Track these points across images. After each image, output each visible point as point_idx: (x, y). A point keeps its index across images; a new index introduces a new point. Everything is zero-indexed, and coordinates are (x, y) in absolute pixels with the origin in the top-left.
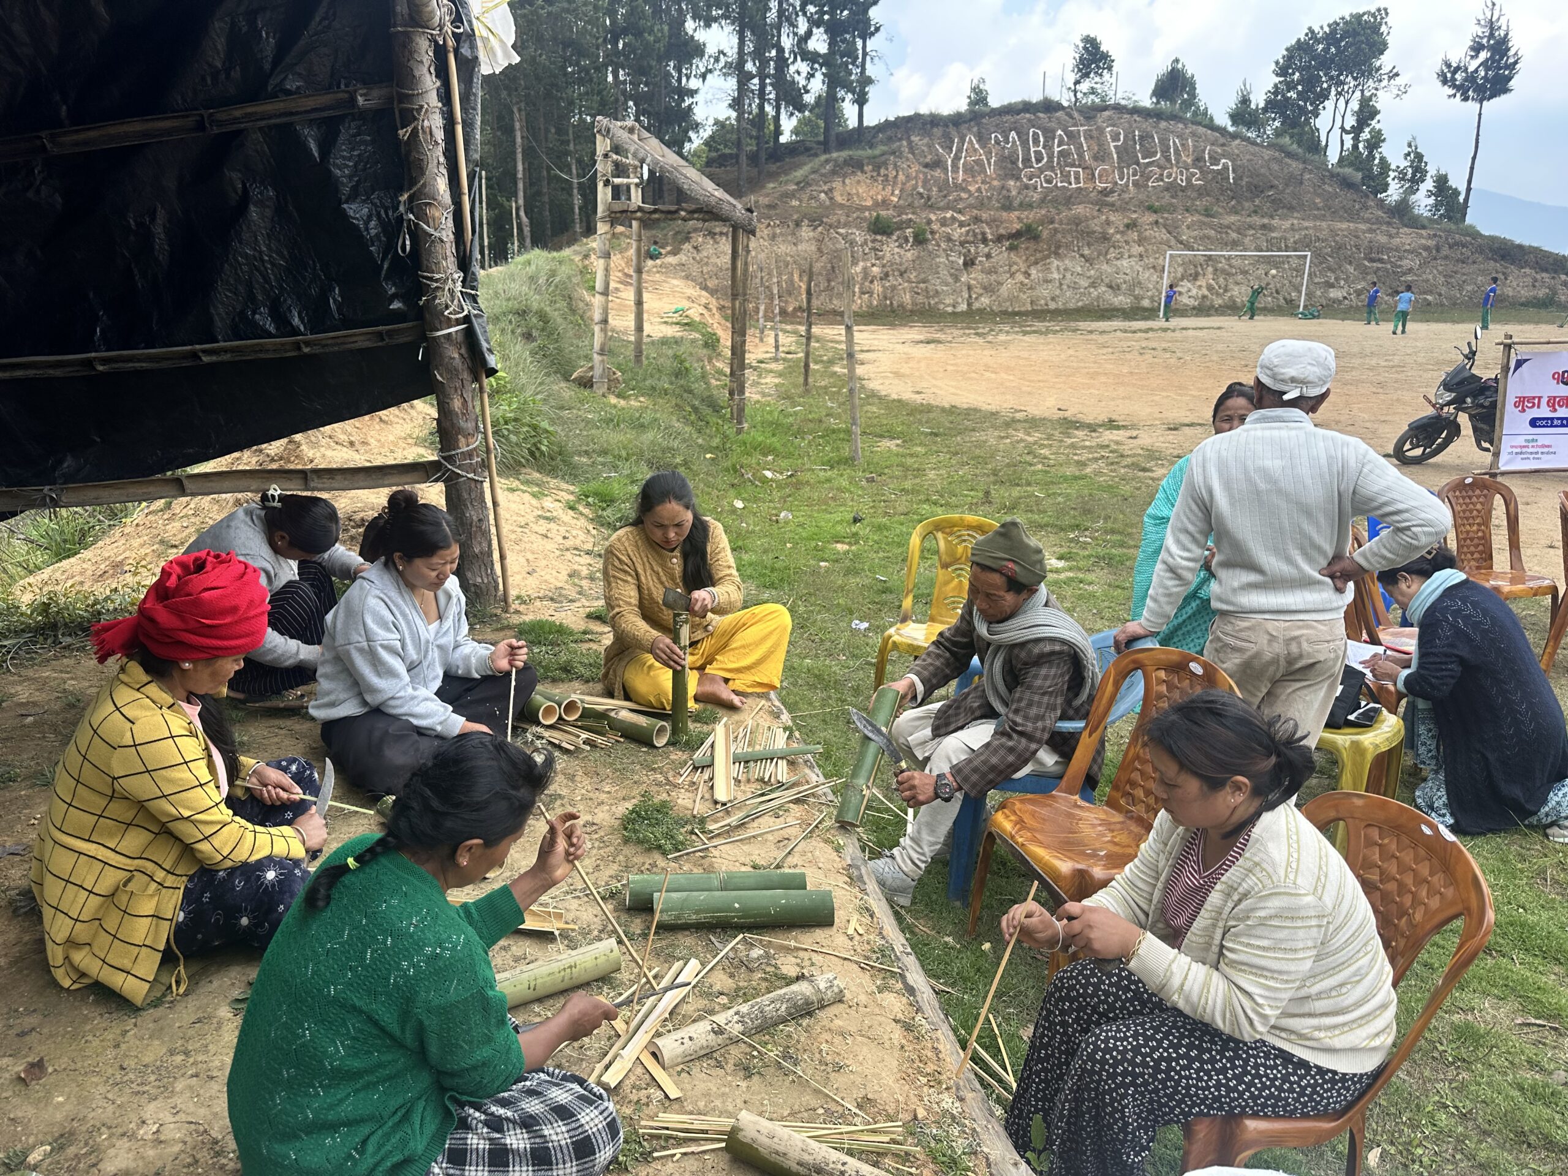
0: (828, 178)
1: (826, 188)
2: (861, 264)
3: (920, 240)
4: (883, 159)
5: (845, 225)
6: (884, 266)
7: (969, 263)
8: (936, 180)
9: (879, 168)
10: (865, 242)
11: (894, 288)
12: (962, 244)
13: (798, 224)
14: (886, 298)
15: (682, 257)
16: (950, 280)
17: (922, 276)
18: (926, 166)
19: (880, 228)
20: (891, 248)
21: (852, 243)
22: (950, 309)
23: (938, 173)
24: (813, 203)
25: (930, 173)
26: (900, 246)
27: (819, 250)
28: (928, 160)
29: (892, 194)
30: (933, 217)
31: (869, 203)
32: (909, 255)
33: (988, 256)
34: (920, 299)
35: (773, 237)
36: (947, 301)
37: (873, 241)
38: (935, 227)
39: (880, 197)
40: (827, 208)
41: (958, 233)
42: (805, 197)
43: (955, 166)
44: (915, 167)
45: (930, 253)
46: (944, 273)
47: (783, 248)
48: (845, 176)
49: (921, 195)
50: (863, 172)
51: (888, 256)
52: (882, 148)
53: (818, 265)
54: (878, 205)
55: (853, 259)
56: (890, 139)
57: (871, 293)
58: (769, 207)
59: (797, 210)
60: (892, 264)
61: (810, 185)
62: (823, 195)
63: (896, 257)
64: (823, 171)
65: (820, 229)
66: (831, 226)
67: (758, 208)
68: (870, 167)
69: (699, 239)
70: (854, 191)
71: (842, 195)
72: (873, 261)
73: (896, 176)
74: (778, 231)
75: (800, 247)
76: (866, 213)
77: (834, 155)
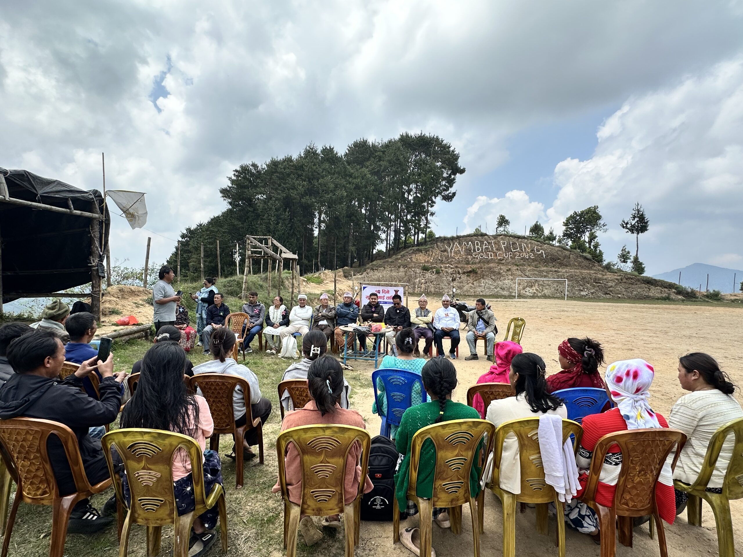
0: (411, 254)
1: (410, 257)
2: (418, 279)
3: (438, 273)
4: (428, 249)
5: (414, 268)
6: (426, 280)
7: (454, 280)
8: (445, 255)
9: (427, 251)
10: (420, 273)
11: (428, 286)
12: (451, 274)
13: (399, 267)
14: (426, 289)
15: (363, 276)
16: (447, 284)
17: (438, 283)
18: (442, 251)
19: (425, 269)
20: (428, 275)
21: (416, 273)
23: (445, 253)
24: (406, 261)
25: (443, 253)
26: (431, 274)
27: (405, 274)
28: (442, 249)
29: (431, 259)
30: (442, 266)
31: (423, 261)
32: (434, 277)
33: (460, 278)
34: (437, 290)
35: (391, 271)
37: (422, 272)
38: (443, 269)
39: (427, 260)
40: (410, 262)
41: (450, 271)
42: (403, 259)
43: (451, 252)
44: (438, 252)
45: (441, 276)
46: (445, 282)
47: (394, 274)
48: (416, 254)
49: (440, 260)
50: (421, 252)
51: (427, 277)
52: (428, 246)
53: (405, 279)
54: (425, 262)
55: (416, 278)
56: (431, 244)
57: (421, 288)
58: (391, 262)
59: (399, 263)
60: (428, 279)
61: (405, 256)
62: (409, 259)
63: (430, 277)
64: (410, 252)
65: (406, 269)
66: (409, 268)
67: (388, 262)
68: (424, 251)
69: (369, 271)
70: (419, 258)
71: (415, 259)
72: (422, 278)
73: (432, 254)
74: (393, 269)
75: (399, 274)
76: (421, 264)
77: (413, 248)
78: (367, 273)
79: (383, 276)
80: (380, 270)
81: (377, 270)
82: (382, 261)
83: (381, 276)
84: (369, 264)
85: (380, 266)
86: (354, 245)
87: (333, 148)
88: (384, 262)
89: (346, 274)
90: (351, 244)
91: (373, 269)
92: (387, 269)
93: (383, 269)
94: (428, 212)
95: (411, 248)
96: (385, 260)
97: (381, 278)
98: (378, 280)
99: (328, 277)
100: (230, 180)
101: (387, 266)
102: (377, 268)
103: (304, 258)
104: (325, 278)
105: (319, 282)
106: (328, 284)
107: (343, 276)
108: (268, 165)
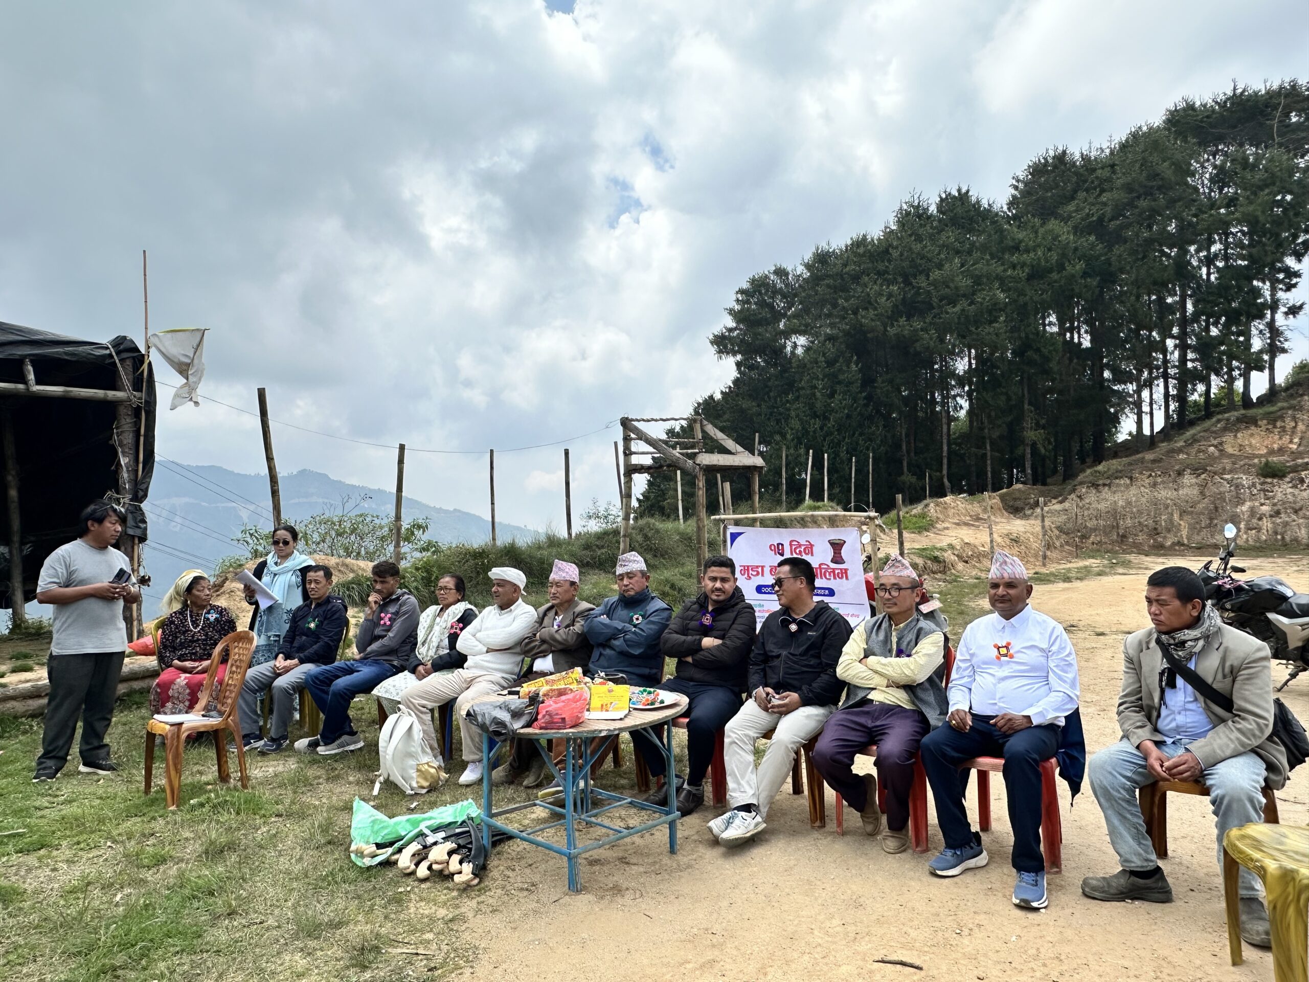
0: (1217, 434)
1: (1215, 442)
2: (1248, 504)
4: (1279, 413)
5: (1230, 472)
6: (1274, 505)
9: (1275, 421)
10: (1254, 485)
11: (1286, 524)
13: (1180, 473)
14: (1276, 533)
15: (1067, 505)
19: (1272, 472)
20: (1283, 489)
21: (1238, 486)
24: (1201, 456)
26: (1295, 487)
27: (1202, 493)
29: (1291, 442)
31: (1264, 451)
35: (1155, 485)
37: (1262, 484)
39: (1276, 446)
40: (1216, 458)
42: (1193, 451)
47: (1165, 494)
48: (1237, 431)
50: (1256, 425)
51: (1279, 496)
52: (1280, 404)
53: (1201, 506)
54: (1271, 452)
55: (1240, 501)
56: (1291, 396)
57: (1259, 529)
58: (1154, 461)
59: (1181, 462)
60: (1284, 503)
61: (1199, 441)
62: (1212, 448)
63: (1289, 496)
64: (1215, 429)
65: (1203, 476)
66: (1215, 473)
67: (1142, 463)
68: (1265, 422)
69: (1084, 490)
70: (1247, 443)
71: (1233, 447)
72: (1262, 501)
73: (1295, 427)
74: (1159, 480)
75: (1181, 492)
76: (1256, 461)
77: (1226, 415)
78: (1080, 497)
79: (1129, 503)
80: (1118, 485)
81: (1109, 485)
82: (1125, 460)
83: (1121, 503)
84: (1083, 471)
85: (1118, 475)
86: (1038, 426)
87: (968, 191)
88: (1130, 464)
89: (1019, 504)
90: (1028, 423)
91: (1095, 486)
92: (1139, 483)
93: (1128, 481)
94: (1274, 306)
95: (1220, 417)
96: (1133, 458)
97: (1122, 507)
98: (1114, 514)
99: (951, 512)
100: (730, 314)
101: (1141, 473)
102: (1108, 482)
103: (905, 469)
104: (940, 516)
105: (920, 527)
106: (947, 531)
107: (1000, 509)
108: (808, 266)
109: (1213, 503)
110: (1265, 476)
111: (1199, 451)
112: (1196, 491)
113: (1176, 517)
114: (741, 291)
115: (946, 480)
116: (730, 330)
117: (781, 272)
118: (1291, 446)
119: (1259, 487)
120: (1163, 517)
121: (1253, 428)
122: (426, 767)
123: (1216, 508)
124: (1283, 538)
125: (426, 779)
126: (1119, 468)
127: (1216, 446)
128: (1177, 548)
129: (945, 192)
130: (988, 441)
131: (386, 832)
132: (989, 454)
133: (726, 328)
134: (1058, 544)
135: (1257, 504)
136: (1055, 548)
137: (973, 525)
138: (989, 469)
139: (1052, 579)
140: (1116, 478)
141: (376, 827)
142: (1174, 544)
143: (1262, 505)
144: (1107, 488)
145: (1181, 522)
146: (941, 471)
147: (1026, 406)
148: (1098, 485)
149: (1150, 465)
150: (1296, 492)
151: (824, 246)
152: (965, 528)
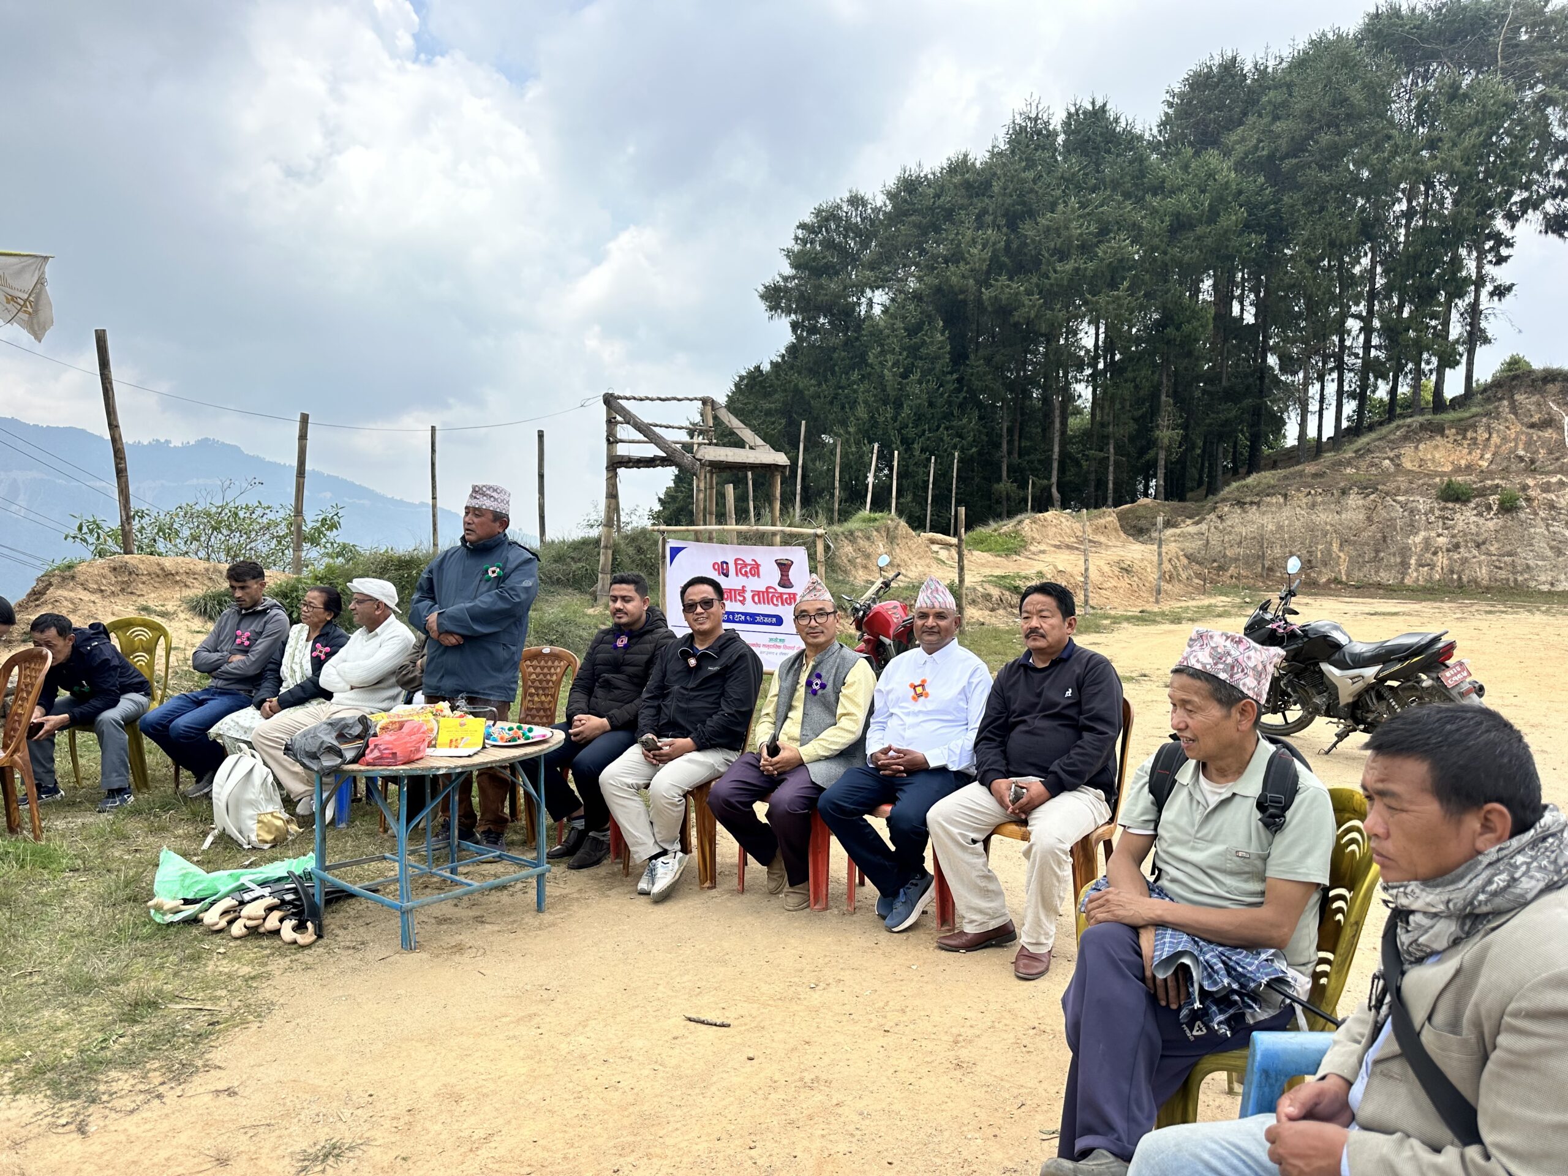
0: (1395, 444)
1: (1391, 455)
2: (1422, 534)
3: (1508, 507)
4: (1471, 421)
5: (1406, 492)
6: (1453, 536)
8: (1545, 442)
9: (1466, 430)
10: (1432, 511)
11: (1464, 561)
13: (1344, 492)
14: (1452, 572)
15: (1203, 526)
16: (1548, 553)
17: (1509, 548)
18: (1532, 426)
19: (1455, 495)
20: (1466, 517)
21: (1413, 511)
22: (1545, 588)
23: (1548, 433)
24: (1373, 470)
25: (1535, 434)
26: (1480, 514)
27: (1369, 518)
28: (1536, 418)
29: (1482, 458)
30: (1530, 482)
31: (1448, 468)
32: (1491, 525)
34: (1502, 574)
35: (1313, 505)
36: (1543, 578)
37: (1442, 509)
38: (1532, 493)
39: (1463, 463)
40: (1390, 475)
42: (1363, 465)
44: (1516, 428)
45: (1522, 522)
46: (1541, 546)
47: (1324, 517)
48: (1419, 441)
49: (1521, 459)
50: (1443, 435)
51: (1461, 525)
52: (1474, 410)
53: (1366, 534)
54: (1458, 470)
55: (1412, 528)
56: (1488, 400)
57: (1432, 566)
58: (1315, 475)
59: (1348, 478)
60: (1465, 535)
61: (1372, 452)
62: (1387, 462)
63: (1472, 526)
64: (1392, 437)
65: (1372, 497)
66: (1387, 494)
67: (1301, 476)
68: (1453, 431)
69: (1226, 509)
70: (1429, 456)
71: (1412, 461)
72: (1440, 531)
73: (1488, 439)
74: (1319, 499)
75: (1344, 516)
76: (1438, 480)
77: (1409, 420)
78: (1220, 517)
79: (1280, 527)
80: (1269, 504)
81: (1258, 504)
82: (1281, 472)
83: (1271, 527)
84: (1228, 484)
85: (1269, 491)
87: (1105, 105)
88: (1286, 478)
89: (1143, 523)
90: (1164, 420)
91: (1241, 504)
92: (1295, 502)
93: (1282, 500)
94: (1480, 282)
95: (1401, 422)
96: (1292, 469)
97: (1272, 531)
98: (1260, 540)
99: (1052, 531)
100: (788, 256)
101: (1298, 490)
102: (1257, 499)
103: (1004, 474)
104: (1036, 535)
105: (1008, 549)
106: (1042, 555)
107: (1116, 530)
108: (891, 196)
109: (1381, 531)
110: (1446, 501)
111: (1372, 465)
112: (1362, 517)
113: (1335, 547)
114: (802, 226)
115: (1054, 490)
116: (786, 279)
117: (856, 201)
118: (1481, 463)
119: (1437, 513)
120: (1320, 547)
121: (1438, 438)
122: (269, 817)
123: (1384, 538)
124: (1460, 578)
125: (269, 832)
126: (1272, 482)
127: (1391, 460)
128: (1333, 586)
129: (1075, 105)
130: (1112, 441)
131: (200, 887)
132: (1112, 459)
133: (780, 275)
134: (1184, 576)
135: (1433, 534)
136: (1180, 581)
137: (1077, 549)
138: (1111, 477)
139: (1158, 619)
140: (1268, 495)
141: (188, 882)
142: (1329, 581)
143: (1439, 535)
144: (1255, 507)
145: (1341, 554)
146: (1049, 478)
147: (1163, 398)
148: (1245, 503)
149: (1309, 479)
150: (1481, 521)
151: (914, 170)
152: (1067, 552)
